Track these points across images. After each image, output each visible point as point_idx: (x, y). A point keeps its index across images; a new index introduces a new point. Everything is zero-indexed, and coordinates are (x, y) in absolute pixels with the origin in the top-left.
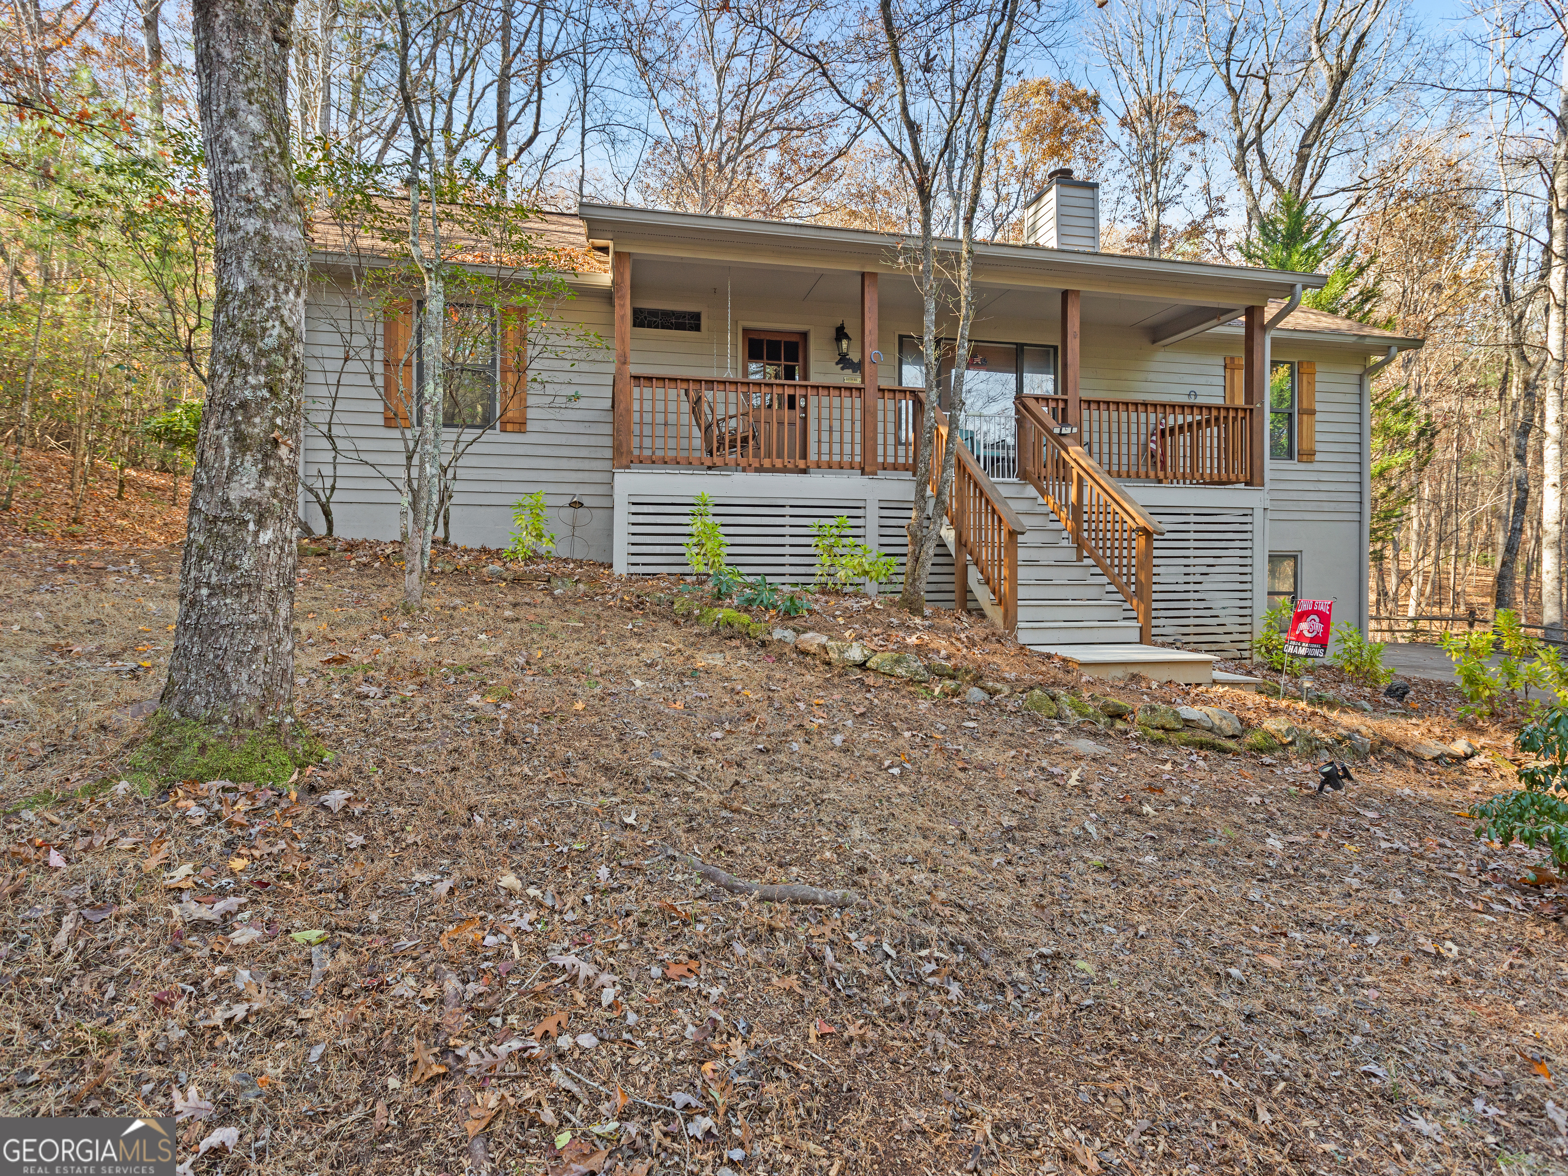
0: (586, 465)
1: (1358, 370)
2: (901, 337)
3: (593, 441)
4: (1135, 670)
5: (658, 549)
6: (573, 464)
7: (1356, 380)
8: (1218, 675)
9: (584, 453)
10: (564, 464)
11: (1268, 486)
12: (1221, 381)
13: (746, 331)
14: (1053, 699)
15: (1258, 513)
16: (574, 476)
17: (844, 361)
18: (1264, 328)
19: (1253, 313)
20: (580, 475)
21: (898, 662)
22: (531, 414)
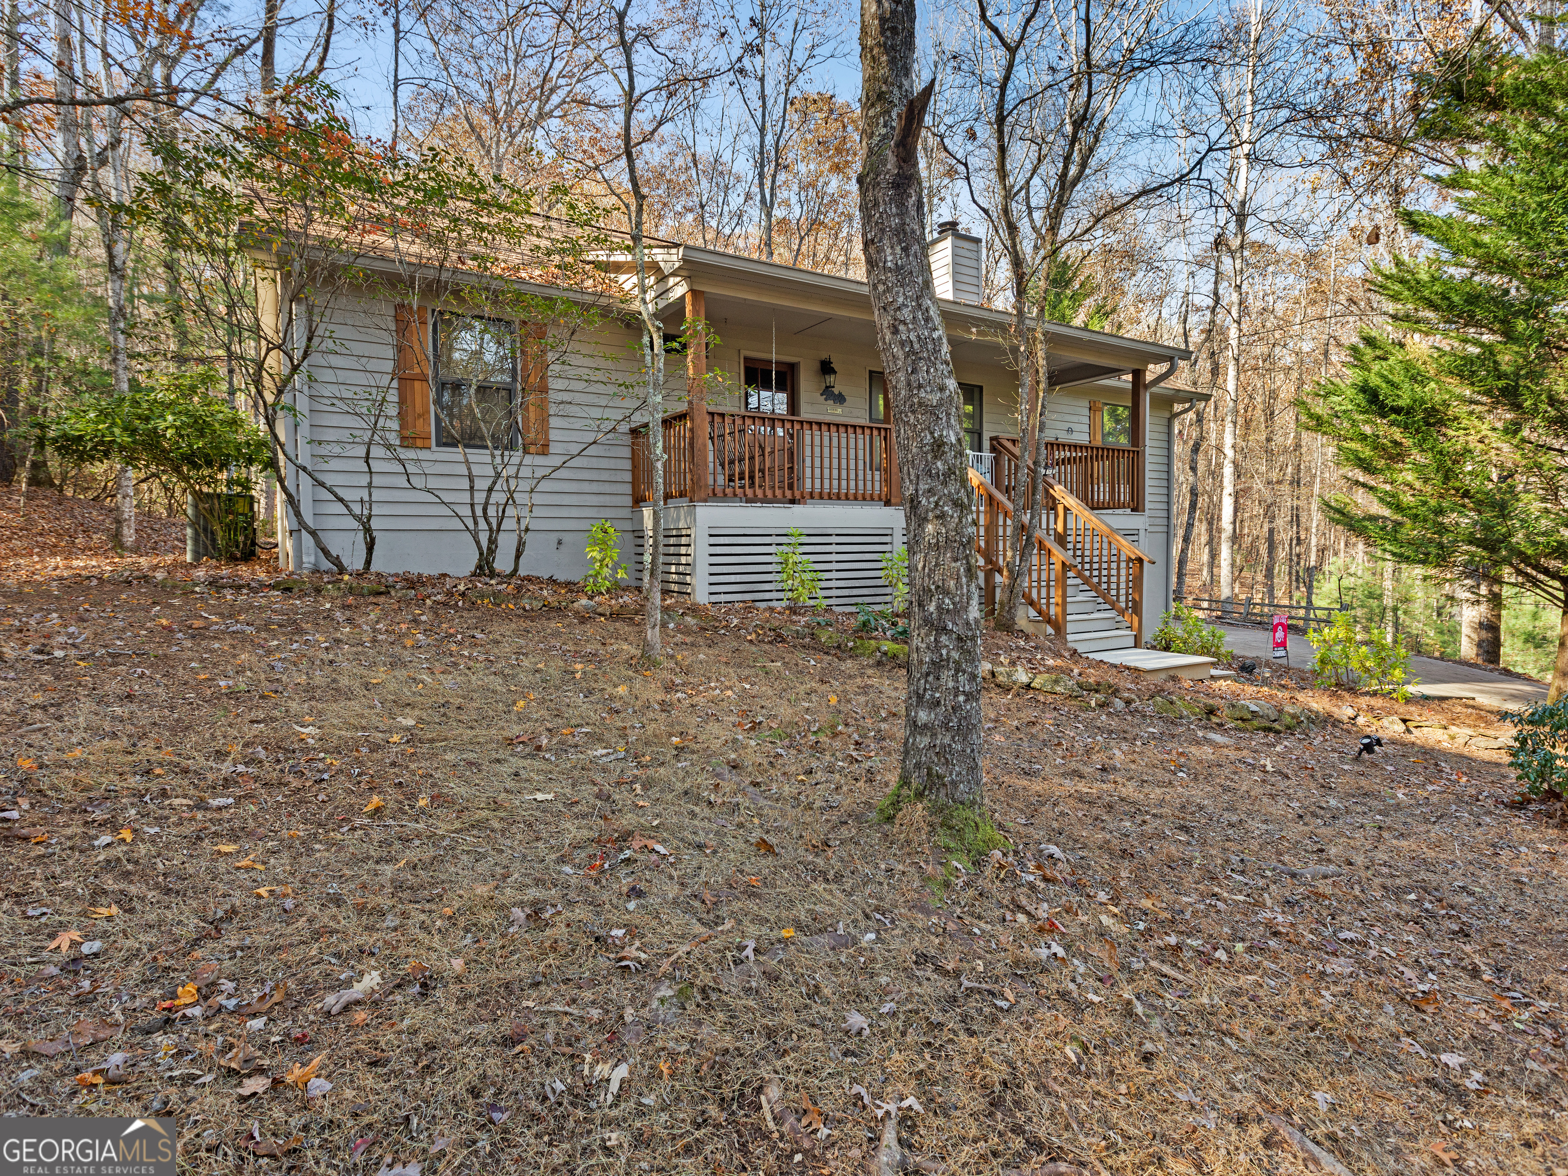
0: (607, 488)
1: (1167, 415)
2: (871, 372)
3: (612, 464)
4: (1172, 673)
5: (732, 578)
6: (595, 488)
7: (1165, 422)
8: (1214, 672)
9: (605, 476)
10: (586, 487)
11: (1147, 512)
12: (1086, 420)
13: (746, 359)
14: (1172, 703)
15: (1142, 533)
16: (595, 500)
17: (828, 392)
18: (1146, 387)
19: (1138, 374)
20: (602, 498)
21: (1056, 682)
22: (553, 435)
